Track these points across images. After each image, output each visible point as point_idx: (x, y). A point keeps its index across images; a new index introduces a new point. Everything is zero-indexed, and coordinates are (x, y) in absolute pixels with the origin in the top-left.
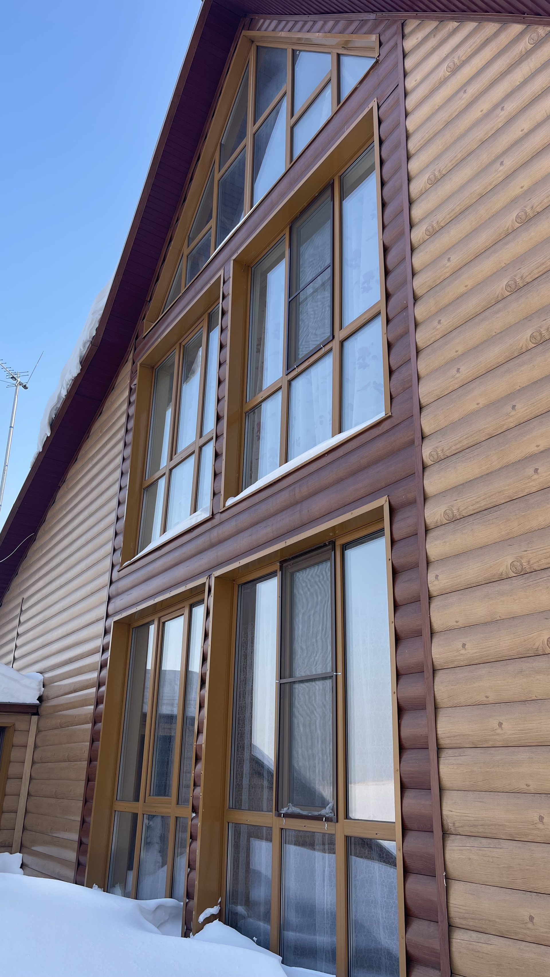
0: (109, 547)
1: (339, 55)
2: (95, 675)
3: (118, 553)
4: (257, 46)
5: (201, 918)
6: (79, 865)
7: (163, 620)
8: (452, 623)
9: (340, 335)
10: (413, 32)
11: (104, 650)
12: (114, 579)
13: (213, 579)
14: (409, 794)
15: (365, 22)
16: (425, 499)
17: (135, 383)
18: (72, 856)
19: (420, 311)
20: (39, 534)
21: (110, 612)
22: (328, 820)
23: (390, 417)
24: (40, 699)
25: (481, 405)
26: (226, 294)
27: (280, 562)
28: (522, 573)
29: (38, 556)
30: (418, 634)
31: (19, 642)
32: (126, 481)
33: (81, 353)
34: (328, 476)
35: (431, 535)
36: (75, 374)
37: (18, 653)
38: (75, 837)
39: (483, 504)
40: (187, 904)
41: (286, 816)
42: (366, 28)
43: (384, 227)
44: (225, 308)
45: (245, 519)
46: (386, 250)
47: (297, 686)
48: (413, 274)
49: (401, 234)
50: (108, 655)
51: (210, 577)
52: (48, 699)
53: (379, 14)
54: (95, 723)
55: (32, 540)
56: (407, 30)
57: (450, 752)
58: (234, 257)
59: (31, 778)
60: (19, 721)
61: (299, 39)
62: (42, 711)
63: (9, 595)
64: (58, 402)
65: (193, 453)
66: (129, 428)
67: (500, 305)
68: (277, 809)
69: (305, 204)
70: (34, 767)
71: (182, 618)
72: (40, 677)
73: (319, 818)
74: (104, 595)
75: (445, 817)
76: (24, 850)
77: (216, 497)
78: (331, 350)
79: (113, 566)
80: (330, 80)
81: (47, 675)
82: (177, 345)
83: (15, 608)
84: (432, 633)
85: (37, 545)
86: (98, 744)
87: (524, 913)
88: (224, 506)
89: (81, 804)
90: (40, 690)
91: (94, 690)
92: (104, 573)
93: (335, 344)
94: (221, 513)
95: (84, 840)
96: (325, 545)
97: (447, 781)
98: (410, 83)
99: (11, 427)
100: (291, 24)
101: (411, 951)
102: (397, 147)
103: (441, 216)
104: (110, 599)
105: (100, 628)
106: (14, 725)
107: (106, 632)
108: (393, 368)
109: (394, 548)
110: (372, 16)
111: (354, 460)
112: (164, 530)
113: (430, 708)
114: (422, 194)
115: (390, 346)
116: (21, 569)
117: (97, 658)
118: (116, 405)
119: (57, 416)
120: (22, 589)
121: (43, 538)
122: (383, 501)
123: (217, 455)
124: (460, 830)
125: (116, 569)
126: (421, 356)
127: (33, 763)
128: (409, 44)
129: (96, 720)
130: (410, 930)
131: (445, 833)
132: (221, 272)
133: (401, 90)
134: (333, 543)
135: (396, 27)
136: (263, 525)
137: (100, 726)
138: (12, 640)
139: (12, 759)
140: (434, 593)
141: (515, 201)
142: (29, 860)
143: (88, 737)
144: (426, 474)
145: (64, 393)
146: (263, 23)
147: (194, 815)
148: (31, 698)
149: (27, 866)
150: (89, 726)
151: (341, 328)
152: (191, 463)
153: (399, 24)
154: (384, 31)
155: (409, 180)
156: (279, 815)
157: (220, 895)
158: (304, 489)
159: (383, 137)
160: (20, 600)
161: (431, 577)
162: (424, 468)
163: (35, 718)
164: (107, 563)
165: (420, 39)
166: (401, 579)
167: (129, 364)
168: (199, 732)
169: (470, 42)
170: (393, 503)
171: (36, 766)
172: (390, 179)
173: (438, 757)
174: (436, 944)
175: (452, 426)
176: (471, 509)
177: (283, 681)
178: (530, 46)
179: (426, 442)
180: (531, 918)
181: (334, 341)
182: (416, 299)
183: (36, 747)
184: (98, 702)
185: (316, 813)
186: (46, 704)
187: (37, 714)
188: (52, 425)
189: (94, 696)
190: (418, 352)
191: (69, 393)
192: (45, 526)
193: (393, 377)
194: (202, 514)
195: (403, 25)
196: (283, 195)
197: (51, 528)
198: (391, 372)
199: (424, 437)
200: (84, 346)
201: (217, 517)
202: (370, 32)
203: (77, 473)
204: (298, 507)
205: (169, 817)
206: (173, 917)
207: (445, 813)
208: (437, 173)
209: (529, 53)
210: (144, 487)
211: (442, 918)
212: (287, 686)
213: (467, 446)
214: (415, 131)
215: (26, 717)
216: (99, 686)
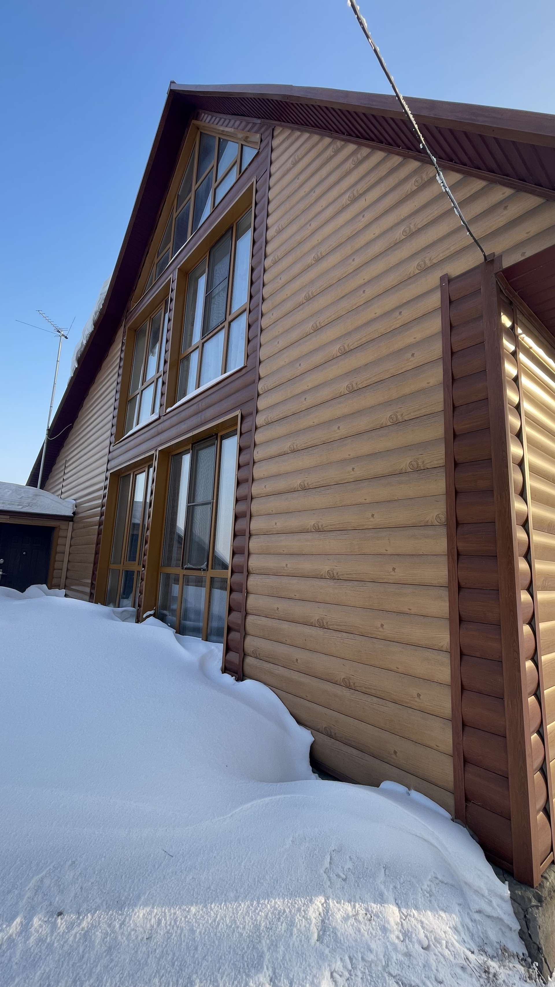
0: (109, 433)
1: (242, 145)
2: (100, 501)
3: (113, 436)
4: (201, 132)
5: (145, 616)
6: (91, 594)
7: (136, 473)
8: (262, 476)
9: (229, 318)
10: (278, 135)
11: (105, 488)
12: (111, 450)
13: (158, 452)
14: (236, 556)
15: (255, 124)
16: (257, 412)
17: (125, 339)
18: (88, 590)
19: (265, 307)
20: (75, 424)
21: (109, 468)
22: (204, 570)
23: (246, 366)
24: (74, 513)
25: (286, 363)
26: (173, 289)
27: (192, 444)
28: (294, 451)
29: (74, 437)
30: (246, 481)
31: (64, 484)
32: (118, 396)
33: (94, 318)
34: (215, 398)
35: (258, 431)
36: (91, 331)
37: (63, 490)
38: (90, 581)
39: (281, 416)
40: (138, 609)
41: (186, 569)
42: (255, 129)
43: (253, 256)
44: (172, 297)
45: (175, 420)
46: (252, 270)
47: (196, 507)
48: (264, 285)
49: (260, 262)
50: (107, 491)
51: (156, 450)
52: (78, 513)
53: (263, 120)
54: (100, 526)
55: (71, 428)
56: (276, 133)
57: (254, 536)
58: (178, 267)
59: (70, 553)
60: (62, 525)
61: (223, 131)
62: (75, 519)
63: (59, 458)
64: (81, 347)
65: (153, 382)
66: (121, 365)
67: (301, 307)
68: (182, 566)
69: (218, 238)
70: (71, 548)
71: (144, 473)
72: (74, 502)
73: (200, 569)
74: (105, 459)
75: (249, 566)
76: (66, 588)
77: (162, 407)
78: (224, 327)
79: (111, 443)
80: (236, 162)
81: (78, 501)
82: (149, 318)
83: (63, 465)
84: (253, 480)
85: (73, 431)
86: (101, 536)
87: (275, 606)
88: (165, 412)
89: (92, 565)
90: (73, 508)
91: (100, 509)
92: (106, 448)
93: (226, 324)
94: (164, 416)
95: (94, 582)
96: (213, 436)
97: (251, 550)
98: (273, 169)
99: (57, 361)
100: (218, 119)
101: (231, 625)
102: (263, 209)
103: (280, 253)
104: (108, 461)
105: (103, 477)
106: (59, 526)
107: (106, 479)
108: (250, 339)
109: (241, 437)
110: (259, 121)
111: (227, 390)
112: (138, 424)
113: (248, 516)
114: (272, 239)
115: (249, 326)
116: (65, 444)
117: (101, 493)
118: (115, 352)
119: (81, 355)
120: (66, 455)
121: (77, 426)
122: (238, 413)
123: (163, 383)
124: (254, 572)
125: (112, 445)
126: (263, 333)
127: (71, 546)
128: (275, 143)
129: (100, 524)
130: (230, 616)
131: (249, 573)
132: (171, 276)
133: (268, 172)
134: (217, 435)
135: (270, 131)
136: (183, 423)
137: (102, 527)
138: (61, 483)
139: (59, 543)
140: (256, 461)
141: (314, 248)
142: (69, 593)
143: (96, 533)
144: (259, 398)
145: (85, 342)
146: (204, 117)
147: (143, 569)
148: (69, 513)
149: (68, 595)
150: (97, 527)
151: (230, 315)
152: (152, 387)
153: (271, 129)
154: (264, 132)
155: (267, 229)
156: (183, 569)
157: (155, 606)
158: (203, 405)
159: (257, 202)
160: (64, 461)
161: (255, 452)
162: (259, 395)
163: (71, 523)
164: (108, 442)
165: (281, 141)
166: (243, 453)
167: (122, 328)
168: (148, 529)
169: (305, 145)
170: (243, 414)
171: (72, 547)
172: (259, 227)
173: (249, 539)
174: (239, 622)
175: (272, 373)
176: (276, 418)
177: (189, 505)
178: (332, 154)
179: (261, 381)
180: (278, 608)
181: (226, 322)
182: (263, 300)
183: (72, 538)
184: (102, 515)
185: (199, 567)
186: (77, 516)
187: (72, 521)
188: (79, 361)
189: (99, 512)
190: (261, 331)
191: (88, 342)
192: (78, 420)
193: (250, 344)
194: (155, 416)
195: (273, 130)
196: (206, 231)
197: (81, 422)
198: (249, 341)
199: (261, 378)
200: (96, 314)
201: (162, 418)
202: (256, 132)
203: (94, 390)
204: (200, 415)
205: (134, 571)
206: (132, 616)
207: (249, 564)
208: (280, 227)
209: (331, 158)
210: (128, 400)
211: (243, 610)
212: (191, 507)
213: (279, 384)
214: (273, 200)
215: (66, 523)
216: (102, 507)
